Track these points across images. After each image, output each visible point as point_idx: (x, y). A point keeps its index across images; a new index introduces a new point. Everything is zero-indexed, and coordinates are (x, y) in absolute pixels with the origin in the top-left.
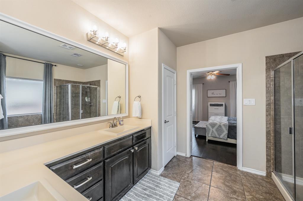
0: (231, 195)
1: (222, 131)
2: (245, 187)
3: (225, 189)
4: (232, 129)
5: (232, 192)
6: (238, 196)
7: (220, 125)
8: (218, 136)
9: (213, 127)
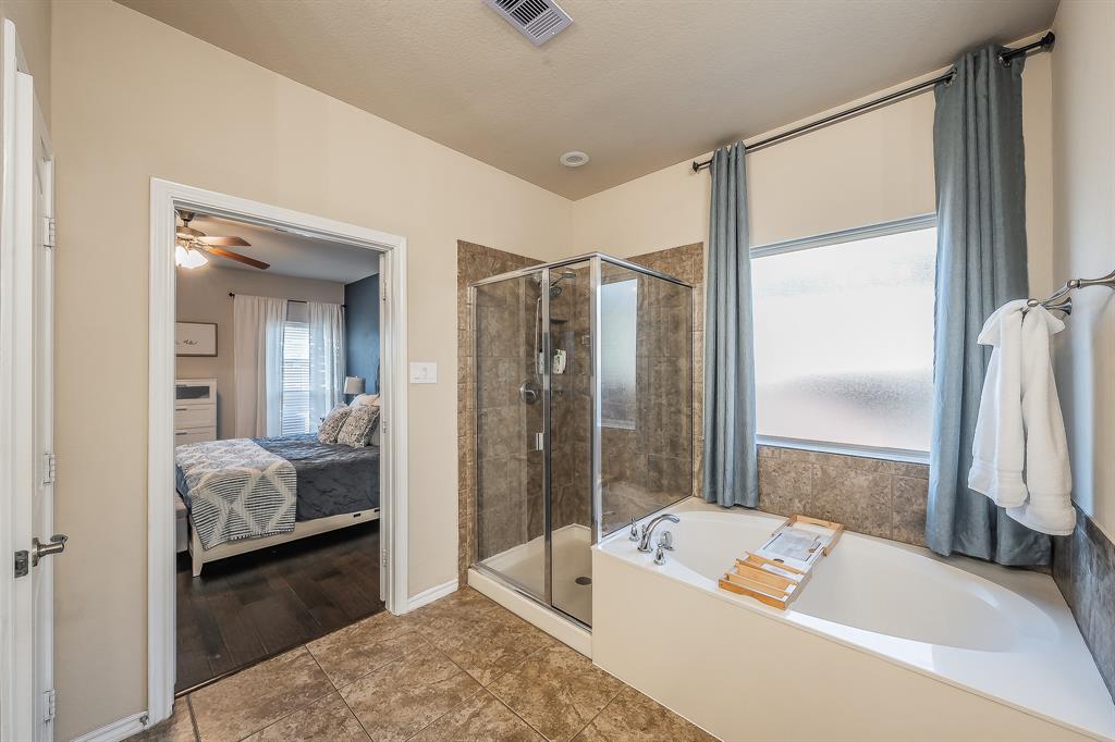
0: (457, 716)
1: (273, 501)
2: (457, 658)
3: (428, 713)
4: (310, 482)
5: (449, 705)
6: (471, 703)
7: (263, 477)
8: (256, 529)
9: (230, 497)
